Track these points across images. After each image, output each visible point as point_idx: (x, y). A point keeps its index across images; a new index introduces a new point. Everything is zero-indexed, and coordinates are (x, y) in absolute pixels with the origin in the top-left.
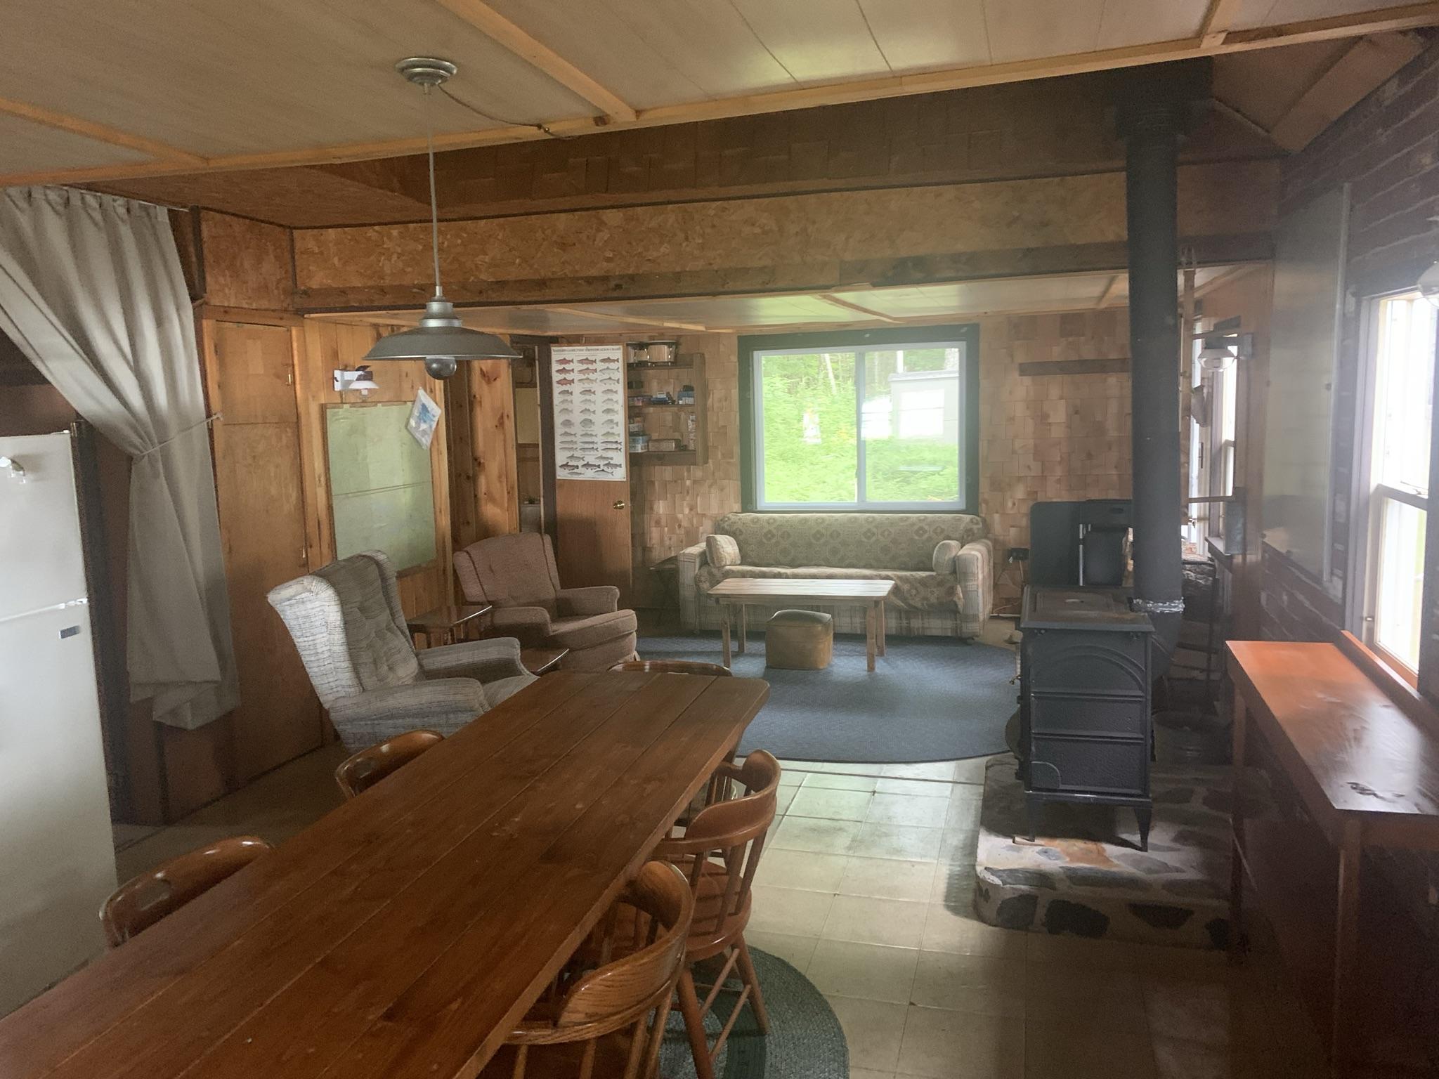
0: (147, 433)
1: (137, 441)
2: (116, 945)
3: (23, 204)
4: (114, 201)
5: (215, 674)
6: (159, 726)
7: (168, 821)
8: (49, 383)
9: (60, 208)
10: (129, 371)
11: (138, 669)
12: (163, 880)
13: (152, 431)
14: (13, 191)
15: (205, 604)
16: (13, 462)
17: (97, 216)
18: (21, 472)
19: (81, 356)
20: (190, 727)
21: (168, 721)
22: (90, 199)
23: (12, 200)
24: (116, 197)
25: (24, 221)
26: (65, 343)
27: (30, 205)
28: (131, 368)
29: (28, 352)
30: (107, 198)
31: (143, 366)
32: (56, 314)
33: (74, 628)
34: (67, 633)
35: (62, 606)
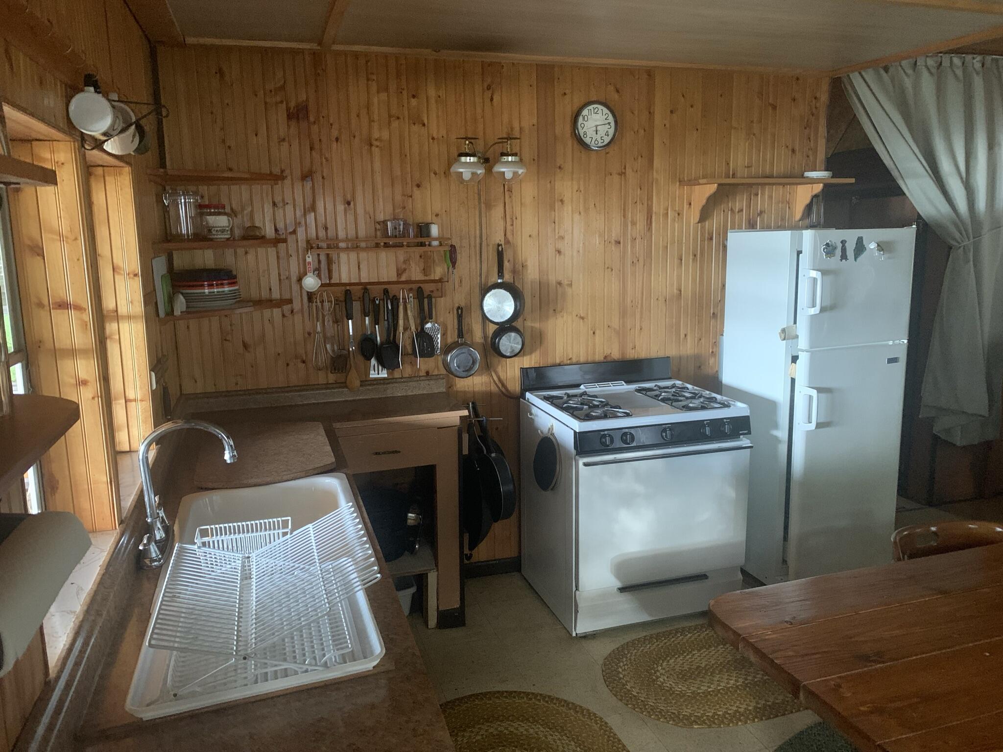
0: (966, 231)
1: (957, 235)
2: (899, 560)
3: (910, 72)
4: (974, 58)
5: (985, 412)
6: (936, 438)
7: (930, 504)
8: (904, 194)
9: (934, 71)
10: (961, 185)
11: (928, 396)
12: (934, 533)
13: (970, 231)
14: (904, 63)
15: (986, 359)
16: (878, 245)
17: (959, 72)
18: (882, 253)
19: (929, 175)
20: (958, 444)
21: (943, 436)
22: (957, 61)
23: (902, 69)
24: (975, 56)
25: (908, 83)
26: (920, 165)
27: (914, 71)
28: (962, 182)
29: (895, 173)
30: (969, 57)
31: (972, 181)
32: (918, 147)
33: (896, 358)
34: (892, 360)
35: (891, 343)
